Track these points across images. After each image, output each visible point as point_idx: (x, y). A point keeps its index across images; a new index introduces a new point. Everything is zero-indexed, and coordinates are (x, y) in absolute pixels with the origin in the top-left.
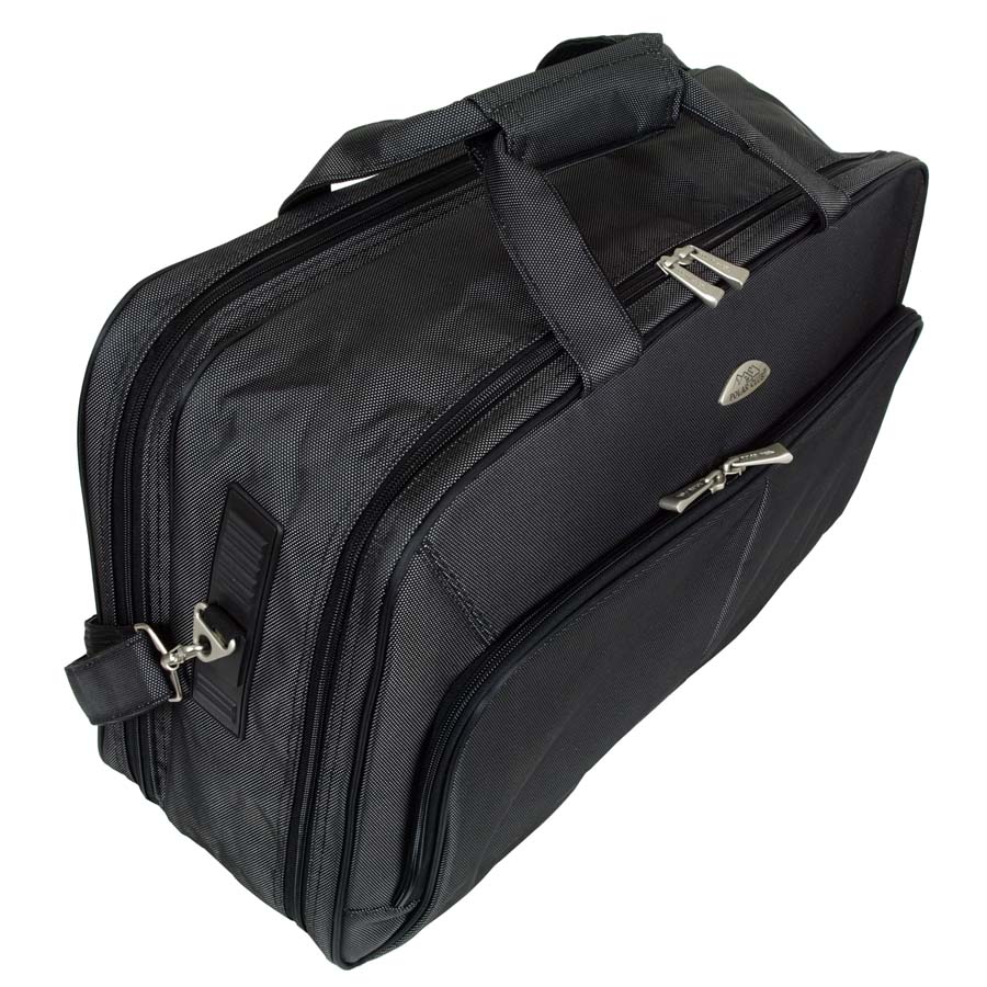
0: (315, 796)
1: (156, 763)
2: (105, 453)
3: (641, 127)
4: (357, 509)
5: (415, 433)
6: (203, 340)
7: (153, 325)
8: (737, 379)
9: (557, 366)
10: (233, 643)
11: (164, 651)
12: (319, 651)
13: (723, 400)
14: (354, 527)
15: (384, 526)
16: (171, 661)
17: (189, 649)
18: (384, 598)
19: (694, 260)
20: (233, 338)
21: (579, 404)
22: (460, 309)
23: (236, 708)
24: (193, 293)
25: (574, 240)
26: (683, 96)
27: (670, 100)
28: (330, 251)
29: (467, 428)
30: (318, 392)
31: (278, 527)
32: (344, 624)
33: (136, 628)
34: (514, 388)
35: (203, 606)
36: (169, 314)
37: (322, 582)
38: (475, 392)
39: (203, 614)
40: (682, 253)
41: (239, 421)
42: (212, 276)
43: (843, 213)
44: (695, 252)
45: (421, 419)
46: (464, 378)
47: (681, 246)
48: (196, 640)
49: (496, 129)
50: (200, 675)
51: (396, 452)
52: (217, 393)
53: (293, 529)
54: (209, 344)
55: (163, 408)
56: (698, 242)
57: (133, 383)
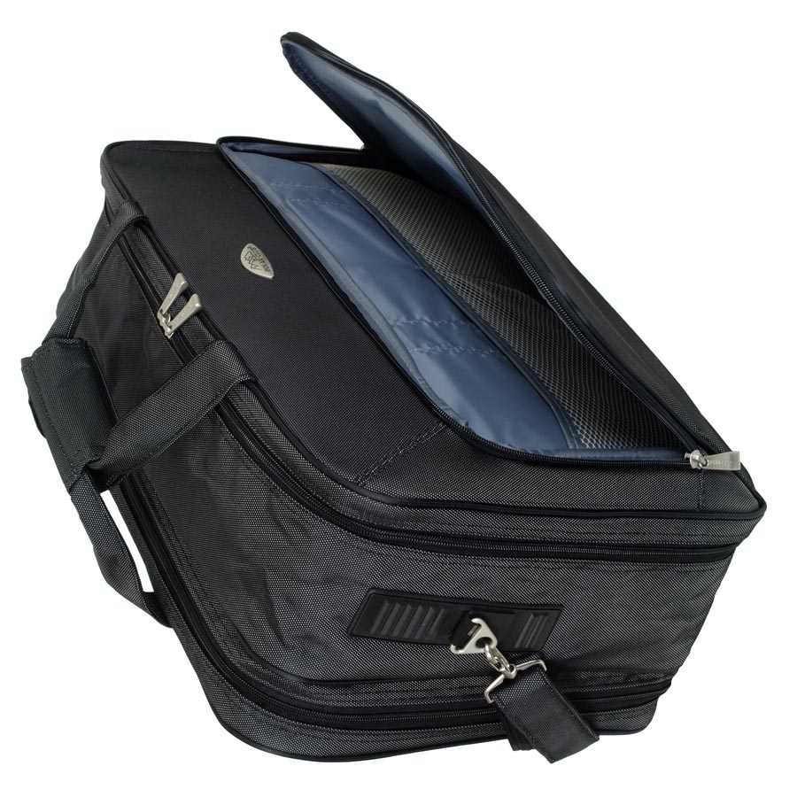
0: (592, 544)
1: (625, 682)
2: (354, 738)
3: (86, 365)
4: (343, 535)
5: (287, 499)
6: (250, 668)
7: (248, 710)
8: (254, 268)
9: (236, 402)
10: (475, 620)
11: (502, 676)
12: (462, 552)
13: (269, 276)
14: (357, 535)
15: (349, 512)
16: (507, 671)
17: (489, 656)
18: (402, 506)
19: (168, 311)
20: (245, 646)
21: (261, 382)
22: (208, 479)
23: (536, 615)
24: (223, 682)
25: (153, 401)
26: (62, 337)
27: (64, 346)
28: (188, 584)
29: (278, 461)
30: (270, 576)
31: (371, 592)
32: (435, 534)
33: (490, 701)
34: (251, 431)
35: (453, 648)
36: (237, 698)
37: (405, 555)
38: (256, 460)
39: (460, 647)
40: (163, 320)
41: (299, 633)
42: (211, 670)
43: (136, 205)
44: (161, 311)
45: (277, 496)
46: (248, 469)
47: (158, 321)
48: (482, 651)
49: (87, 469)
50: (517, 646)
51: (299, 511)
52: (282, 651)
53: (370, 582)
54: (251, 663)
55: (303, 693)
56: (156, 309)
57: (292, 720)
